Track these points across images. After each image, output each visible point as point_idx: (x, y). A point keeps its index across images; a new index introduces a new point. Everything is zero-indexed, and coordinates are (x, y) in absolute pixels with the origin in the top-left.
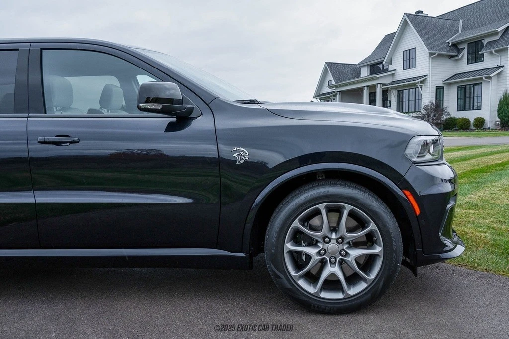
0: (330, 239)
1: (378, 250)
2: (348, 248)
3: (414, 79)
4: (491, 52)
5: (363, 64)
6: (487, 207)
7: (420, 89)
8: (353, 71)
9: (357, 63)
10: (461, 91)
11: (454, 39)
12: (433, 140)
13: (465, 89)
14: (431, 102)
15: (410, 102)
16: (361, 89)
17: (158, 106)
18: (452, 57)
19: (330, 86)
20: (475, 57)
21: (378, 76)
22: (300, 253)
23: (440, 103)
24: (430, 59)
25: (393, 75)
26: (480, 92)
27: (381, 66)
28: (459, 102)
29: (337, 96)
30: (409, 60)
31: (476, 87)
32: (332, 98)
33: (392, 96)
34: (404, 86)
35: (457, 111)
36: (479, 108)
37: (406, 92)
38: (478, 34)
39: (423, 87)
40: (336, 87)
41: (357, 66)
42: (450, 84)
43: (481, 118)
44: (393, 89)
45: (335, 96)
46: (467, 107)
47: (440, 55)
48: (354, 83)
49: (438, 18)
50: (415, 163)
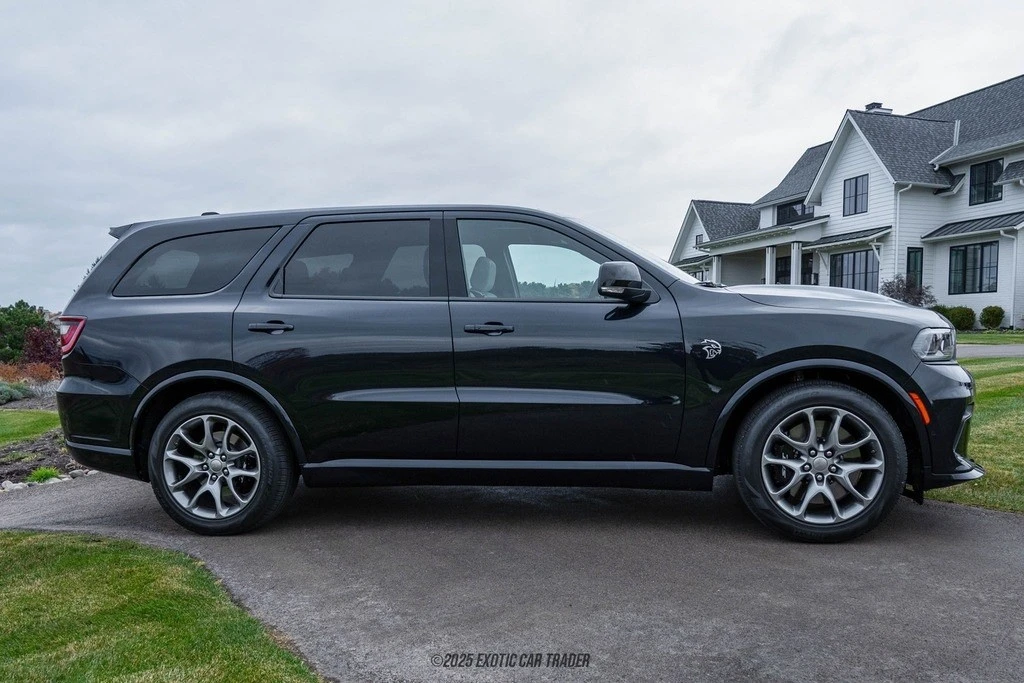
0: (817, 452)
1: (878, 464)
2: (838, 463)
3: (865, 234)
4: (1017, 184)
5: (763, 204)
6: (1011, 440)
7: (876, 252)
8: (743, 217)
9: (752, 202)
10: (957, 254)
11: (944, 157)
12: (943, 335)
13: (965, 252)
14: (897, 278)
15: (857, 276)
16: (761, 253)
17: (620, 290)
18: (939, 191)
19: (700, 245)
20: (985, 191)
21: (794, 228)
22: (780, 466)
23: (916, 280)
24: (896, 195)
25: (823, 225)
26: (994, 259)
27: (798, 208)
28: (953, 278)
29: (714, 264)
30: (856, 196)
31: (987, 249)
32: (703, 268)
33: (822, 265)
34: (845, 246)
35: (950, 294)
36: (993, 289)
37: (848, 259)
38: (992, 149)
39: (882, 250)
40: (713, 247)
41: (754, 208)
42: (935, 244)
43: (996, 307)
44: (825, 252)
45: (709, 263)
46: (969, 287)
47: (915, 188)
48: (747, 241)
49: (911, 116)
50: (923, 361)
